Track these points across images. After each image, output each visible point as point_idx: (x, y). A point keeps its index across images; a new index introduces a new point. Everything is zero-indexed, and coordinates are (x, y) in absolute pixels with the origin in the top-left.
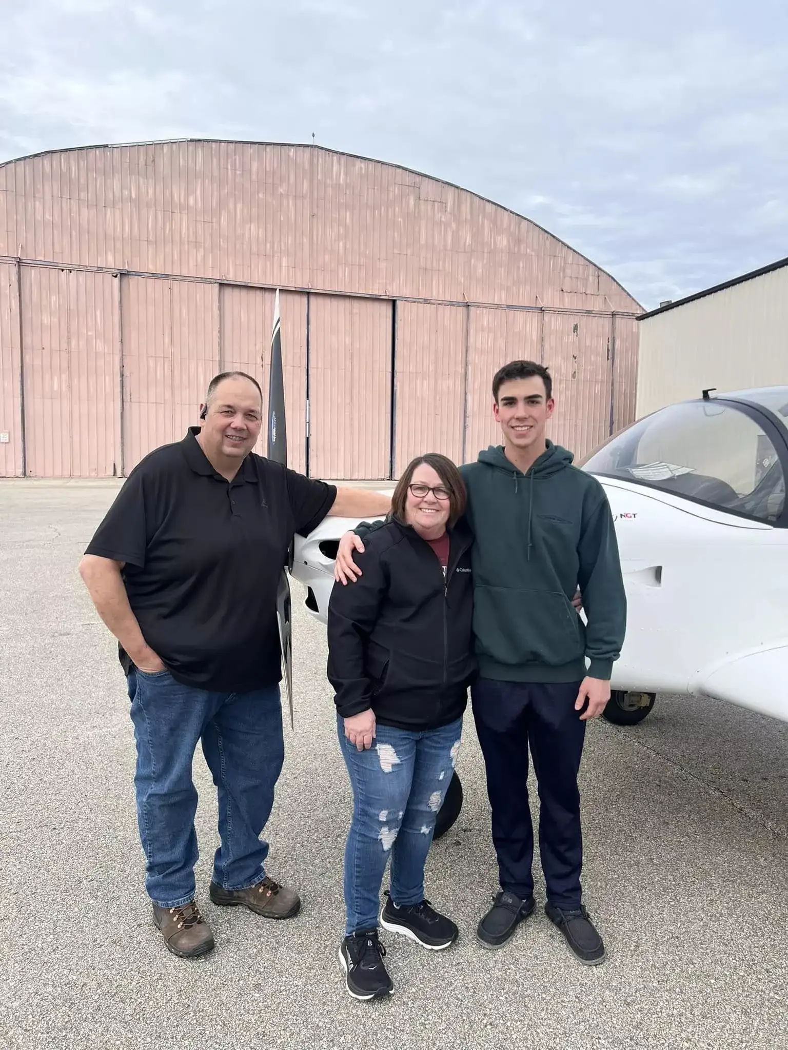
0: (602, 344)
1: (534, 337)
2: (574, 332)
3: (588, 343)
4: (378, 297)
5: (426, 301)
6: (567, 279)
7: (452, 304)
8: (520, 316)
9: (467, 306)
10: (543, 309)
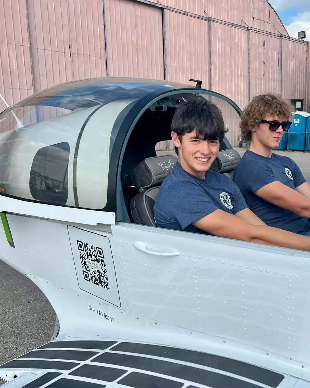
0: (275, 56)
1: (245, 47)
2: (264, 46)
3: (270, 55)
4: (155, 5)
5: (185, 13)
6: (256, 10)
7: (199, 17)
8: (237, 31)
9: (209, 20)
10: (249, 28)
